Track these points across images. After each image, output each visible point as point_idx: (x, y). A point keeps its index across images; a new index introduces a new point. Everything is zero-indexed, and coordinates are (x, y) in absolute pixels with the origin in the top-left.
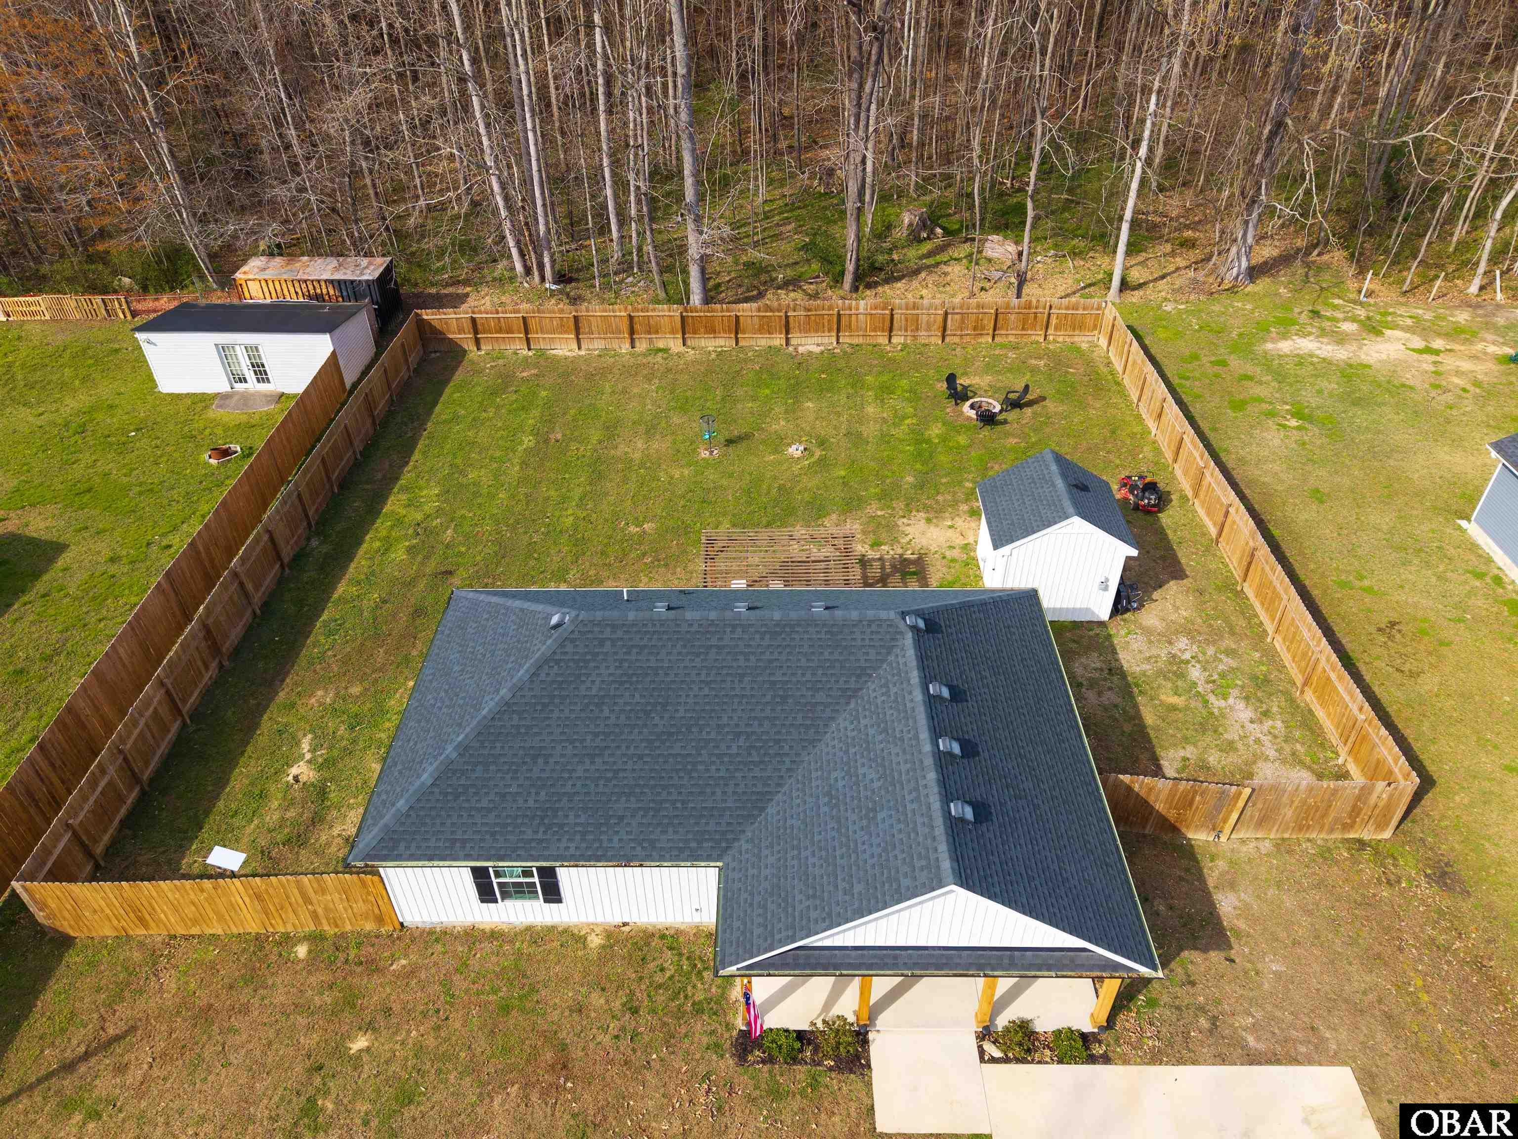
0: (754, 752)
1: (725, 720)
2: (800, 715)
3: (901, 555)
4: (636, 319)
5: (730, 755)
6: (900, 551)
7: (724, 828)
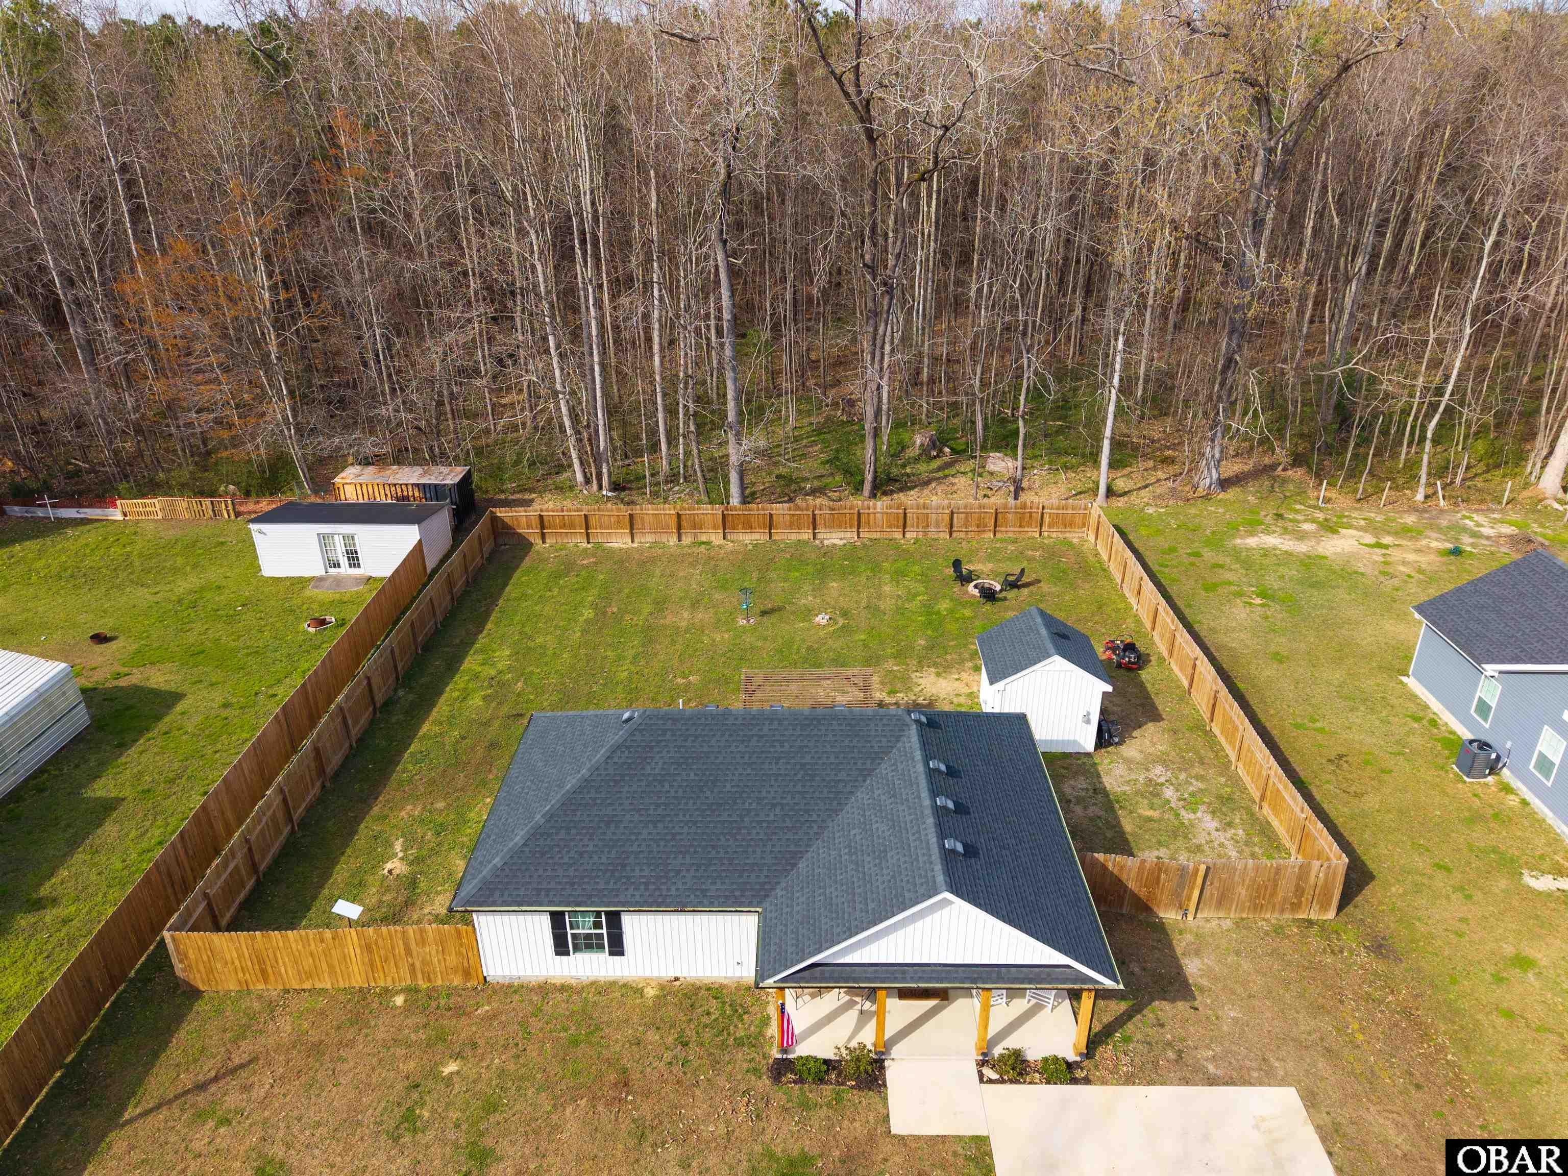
0: (787, 820)
1: (764, 794)
2: (825, 790)
3: (914, 701)
4: (683, 517)
5: (768, 822)
6: (914, 698)
7: (762, 880)
